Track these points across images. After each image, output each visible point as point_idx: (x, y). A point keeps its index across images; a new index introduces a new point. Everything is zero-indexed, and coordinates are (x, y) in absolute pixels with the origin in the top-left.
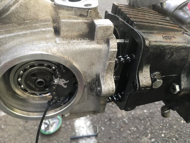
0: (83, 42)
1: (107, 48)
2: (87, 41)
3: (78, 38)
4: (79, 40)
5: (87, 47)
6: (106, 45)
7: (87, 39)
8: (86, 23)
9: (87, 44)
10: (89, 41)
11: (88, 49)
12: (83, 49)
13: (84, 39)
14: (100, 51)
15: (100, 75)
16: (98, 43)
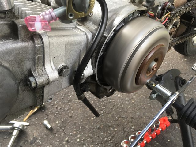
0: (9, 42)
1: (33, 44)
2: (12, 40)
3: (2, 40)
4: (4, 41)
5: (14, 46)
6: (31, 41)
7: (11, 39)
8: (6, 24)
9: (13, 43)
10: (14, 41)
11: (14, 48)
12: (10, 49)
13: (8, 40)
14: (26, 47)
15: (32, 69)
16: (23, 41)
